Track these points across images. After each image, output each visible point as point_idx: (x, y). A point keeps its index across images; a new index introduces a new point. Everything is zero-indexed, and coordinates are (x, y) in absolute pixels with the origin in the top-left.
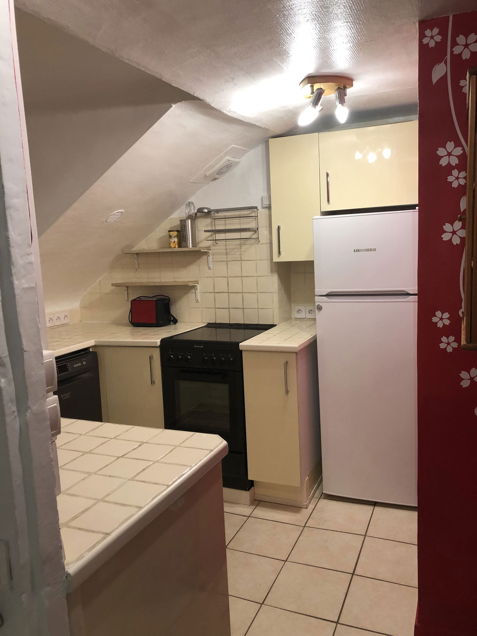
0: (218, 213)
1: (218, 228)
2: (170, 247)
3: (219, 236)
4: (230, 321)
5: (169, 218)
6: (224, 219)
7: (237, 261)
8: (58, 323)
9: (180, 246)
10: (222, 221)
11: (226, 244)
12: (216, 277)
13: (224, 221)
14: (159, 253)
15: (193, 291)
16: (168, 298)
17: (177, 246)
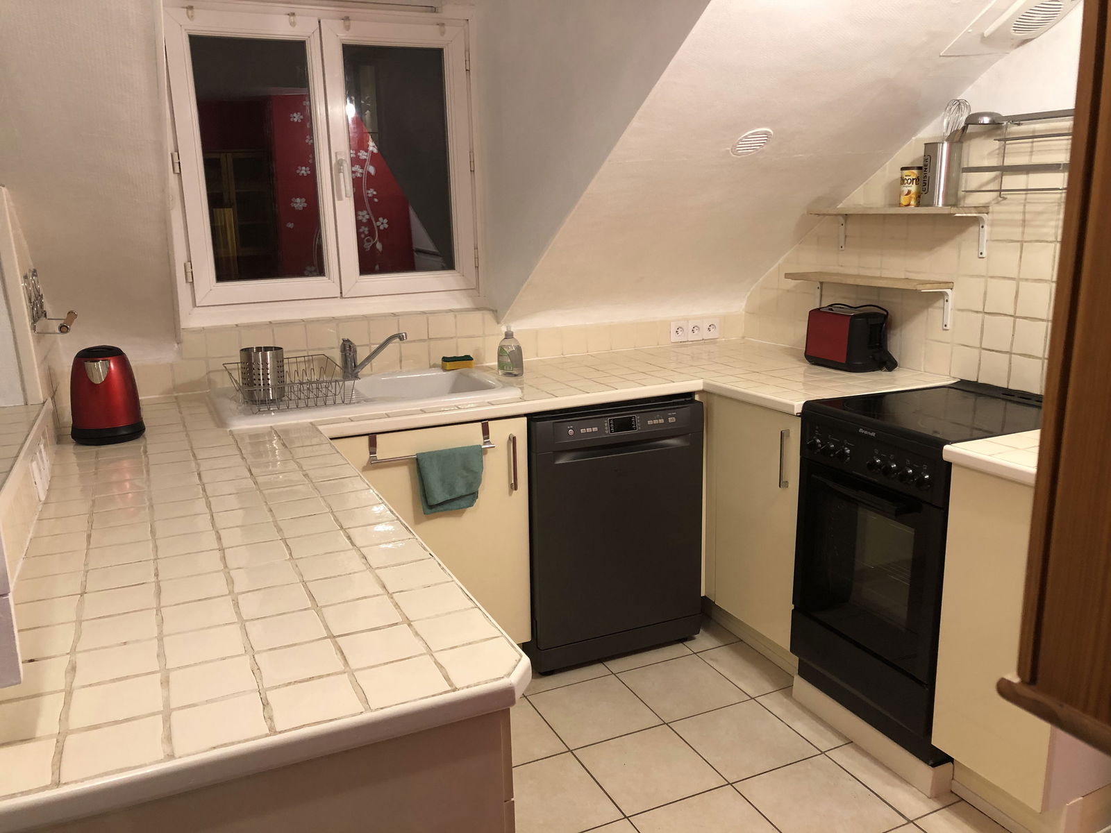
0: (1019, 124)
1: (1009, 161)
2: (900, 205)
3: (1011, 182)
4: (1008, 383)
5: (913, 138)
6: (1031, 140)
7: (1047, 242)
8: (691, 337)
9: (918, 204)
10: (1025, 145)
11: (1026, 199)
12: (992, 277)
13: (1030, 145)
14: (885, 216)
15: (940, 303)
16: (886, 313)
17: (913, 202)
